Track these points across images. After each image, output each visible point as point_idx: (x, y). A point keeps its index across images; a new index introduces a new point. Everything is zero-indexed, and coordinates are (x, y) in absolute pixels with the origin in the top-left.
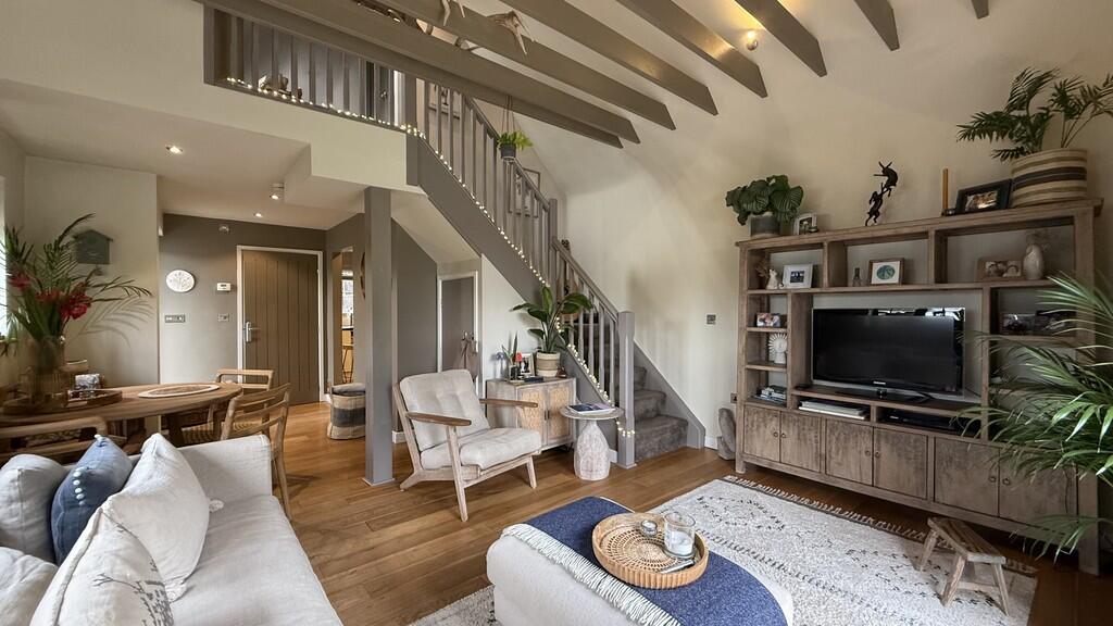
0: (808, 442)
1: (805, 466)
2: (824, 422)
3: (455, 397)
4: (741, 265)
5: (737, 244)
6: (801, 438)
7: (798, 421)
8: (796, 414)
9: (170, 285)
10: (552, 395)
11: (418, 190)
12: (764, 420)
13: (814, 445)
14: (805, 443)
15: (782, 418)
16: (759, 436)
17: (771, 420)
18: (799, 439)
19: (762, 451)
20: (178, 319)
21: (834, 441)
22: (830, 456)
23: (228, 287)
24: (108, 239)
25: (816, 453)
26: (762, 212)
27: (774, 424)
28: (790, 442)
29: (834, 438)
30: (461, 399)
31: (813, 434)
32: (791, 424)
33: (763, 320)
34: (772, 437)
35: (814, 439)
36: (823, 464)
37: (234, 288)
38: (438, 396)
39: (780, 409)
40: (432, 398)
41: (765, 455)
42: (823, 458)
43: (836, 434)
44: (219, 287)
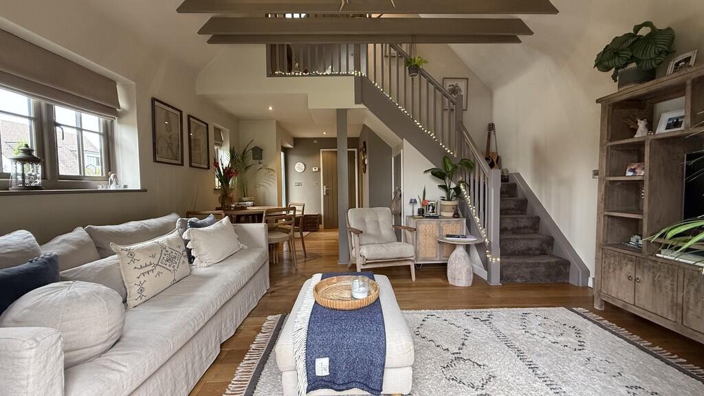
0: (664, 290)
1: (659, 313)
2: (681, 272)
3: (377, 222)
4: (602, 120)
5: (598, 101)
6: (655, 284)
7: (653, 267)
8: (651, 260)
9: (296, 169)
10: (444, 228)
11: (362, 106)
12: (620, 263)
13: (670, 293)
14: (661, 290)
15: (638, 263)
16: (614, 278)
17: (627, 264)
18: (654, 285)
19: (617, 293)
20: (299, 184)
21: (692, 293)
22: (688, 308)
23: (317, 170)
24: (261, 150)
25: (672, 301)
26: (626, 65)
27: (629, 268)
28: (645, 287)
29: (692, 289)
30: (380, 223)
31: (668, 282)
32: (646, 270)
33: (633, 170)
34: (626, 280)
35: (670, 287)
36: (679, 313)
37: (319, 169)
38: (366, 220)
39: (636, 254)
40: (363, 221)
41: (620, 296)
42: (680, 308)
43: (696, 285)
44: (314, 170)
